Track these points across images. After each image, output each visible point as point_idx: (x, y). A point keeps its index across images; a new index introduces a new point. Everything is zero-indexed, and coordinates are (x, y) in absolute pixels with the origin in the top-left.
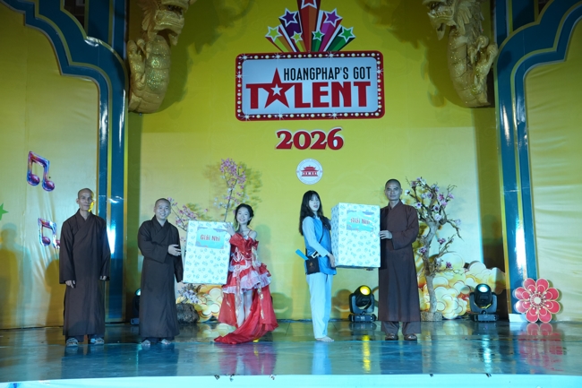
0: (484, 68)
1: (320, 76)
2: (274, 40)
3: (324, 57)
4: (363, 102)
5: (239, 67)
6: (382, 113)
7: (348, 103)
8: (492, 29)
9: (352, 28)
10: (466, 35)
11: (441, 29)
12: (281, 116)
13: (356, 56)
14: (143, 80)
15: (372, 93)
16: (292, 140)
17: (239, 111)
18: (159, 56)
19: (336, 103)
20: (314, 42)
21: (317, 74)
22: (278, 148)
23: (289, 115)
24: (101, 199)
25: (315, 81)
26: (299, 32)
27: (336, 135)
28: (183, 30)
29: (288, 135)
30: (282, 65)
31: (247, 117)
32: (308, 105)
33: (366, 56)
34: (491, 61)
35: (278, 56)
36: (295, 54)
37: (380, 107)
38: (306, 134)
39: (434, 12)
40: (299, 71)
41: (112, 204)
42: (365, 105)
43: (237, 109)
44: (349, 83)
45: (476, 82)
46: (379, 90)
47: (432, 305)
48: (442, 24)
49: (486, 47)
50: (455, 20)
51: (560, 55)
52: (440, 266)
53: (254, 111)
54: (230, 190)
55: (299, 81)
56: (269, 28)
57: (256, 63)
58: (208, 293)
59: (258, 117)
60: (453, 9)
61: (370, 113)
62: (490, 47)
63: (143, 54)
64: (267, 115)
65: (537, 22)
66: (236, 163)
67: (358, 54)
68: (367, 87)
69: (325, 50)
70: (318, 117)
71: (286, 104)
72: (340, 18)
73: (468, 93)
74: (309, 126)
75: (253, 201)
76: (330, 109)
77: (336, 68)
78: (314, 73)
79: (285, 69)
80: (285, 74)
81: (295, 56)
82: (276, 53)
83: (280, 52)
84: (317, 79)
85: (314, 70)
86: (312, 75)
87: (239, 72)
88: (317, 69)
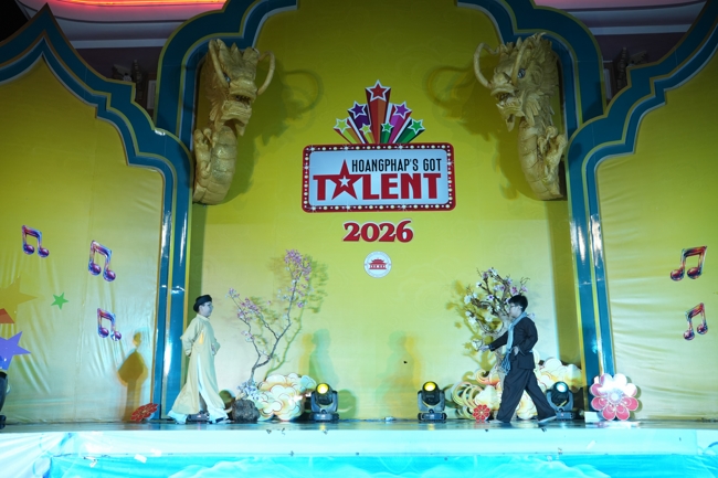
0: (554, 158)
1: (389, 168)
2: (342, 132)
3: (393, 148)
4: (433, 194)
5: (307, 159)
6: (453, 205)
7: (417, 195)
8: (563, 123)
9: (421, 121)
10: (536, 126)
11: (510, 120)
12: (348, 208)
13: (426, 148)
14: (208, 169)
15: (442, 184)
16: (359, 232)
17: (306, 202)
18: (225, 146)
19: (405, 195)
20: (383, 134)
21: (386, 165)
22: (346, 239)
23: (357, 206)
24: (162, 289)
25: (384, 172)
26: (367, 124)
27: (405, 227)
28: (250, 120)
29: (356, 227)
30: (350, 157)
31: (314, 209)
32: (376, 197)
33: (436, 148)
34: (561, 151)
35: (346, 148)
36: (364, 145)
37: (451, 199)
38: (374, 226)
39: (502, 103)
40: (368, 163)
41: (173, 296)
42: (435, 197)
43: (303, 200)
44: (419, 175)
45: (546, 171)
46: (450, 182)
48: (512, 115)
49: (555, 138)
50: (524, 111)
51: (628, 147)
53: (321, 203)
54: (294, 281)
55: (368, 172)
56: (338, 120)
57: (324, 154)
58: (270, 390)
59: (325, 208)
60: (521, 100)
61: (440, 205)
62: (559, 138)
63: (209, 143)
64: (334, 207)
65: (605, 115)
67: (428, 146)
68: (437, 179)
69: (394, 142)
70: (387, 209)
71: (353, 194)
72: (410, 110)
73: (539, 184)
74: (378, 218)
75: (318, 295)
76: (400, 201)
77: (405, 160)
78: (382, 164)
79: (353, 161)
80: (353, 165)
81: (364, 148)
82: (344, 145)
83: (349, 143)
84: (386, 170)
85: (383, 161)
86: (381, 166)
87: (307, 164)
88: (386, 160)
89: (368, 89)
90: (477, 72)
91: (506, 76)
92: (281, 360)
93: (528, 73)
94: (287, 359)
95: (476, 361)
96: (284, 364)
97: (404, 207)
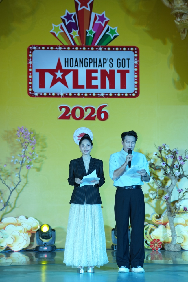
1: (92, 64)
2: (57, 35)
3: (95, 50)
4: (123, 85)
5: (30, 55)
6: (137, 94)
7: (112, 86)
9: (116, 28)
11: (184, 32)
12: (62, 94)
13: (119, 50)
15: (130, 78)
16: (70, 113)
17: (30, 90)
19: (103, 86)
20: (88, 38)
21: (90, 63)
22: (60, 118)
23: (68, 94)
25: (88, 68)
26: (76, 29)
27: (103, 110)
29: (68, 109)
30: (63, 55)
31: (36, 94)
32: (82, 87)
33: (127, 50)
37: (136, 89)
38: (81, 109)
39: (179, 19)
40: (76, 61)
42: (125, 88)
43: (28, 88)
47: (173, 239)
48: (185, 29)
52: (179, 209)
53: (42, 90)
54: (24, 150)
55: (76, 68)
56: (53, 25)
57: (43, 53)
58: (4, 228)
61: (128, 94)
64: (51, 93)
66: (28, 130)
67: (121, 48)
68: (127, 74)
69: (96, 45)
70: (90, 96)
71: (66, 85)
72: (108, 19)
74: (83, 103)
75: (40, 158)
76: (99, 90)
77: (104, 59)
78: (87, 62)
79: (65, 59)
80: (66, 62)
81: (73, 48)
82: (59, 46)
83: (62, 45)
84: (90, 67)
85: (87, 60)
86: (86, 63)
87: (30, 59)
88: (90, 59)
92: (13, 205)
94: (17, 205)
95: (152, 207)
96: (15, 209)
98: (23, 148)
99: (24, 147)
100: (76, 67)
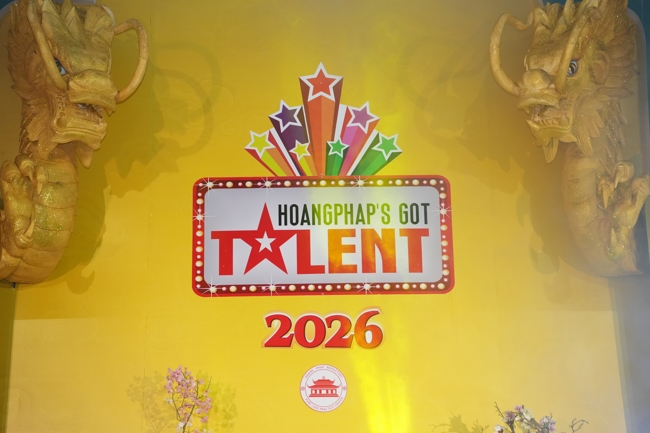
0: (628, 214)
1: (341, 218)
2: (260, 155)
3: (347, 185)
4: (416, 264)
5: (199, 202)
6: (449, 284)
7: (390, 266)
9: (395, 136)
10: (595, 155)
11: (550, 146)
12: (272, 288)
13: (403, 184)
17: (198, 279)
19: (369, 266)
20: (331, 159)
21: (336, 214)
25: (333, 226)
26: (303, 141)
27: (369, 323)
29: (286, 322)
30: (274, 199)
31: (213, 290)
32: (320, 269)
33: (421, 184)
36: (297, 179)
37: (446, 273)
38: (317, 321)
39: (537, 118)
40: (305, 210)
42: (420, 270)
43: (195, 275)
44: (393, 231)
45: (613, 239)
46: (445, 243)
50: (575, 133)
53: (225, 280)
54: (182, 425)
55: (305, 227)
56: (252, 133)
57: (229, 194)
59: (233, 289)
60: (570, 115)
62: (637, 182)
67: (407, 180)
68: (423, 238)
69: (349, 174)
70: (338, 290)
71: (283, 268)
72: (375, 118)
74: (322, 306)
76: (359, 277)
77: (368, 205)
78: (330, 213)
79: (280, 206)
80: (280, 214)
81: (298, 183)
82: (265, 178)
83: (272, 175)
84: (336, 223)
85: (330, 208)
86: (328, 216)
87: (199, 210)
88: (336, 205)
89: (304, 79)
90: (496, 67)
91: (545, 75)
93: (582, 65)
97: (367, 287)
98: (181, 421)
99: (182, 416)
100: (305, 224)
